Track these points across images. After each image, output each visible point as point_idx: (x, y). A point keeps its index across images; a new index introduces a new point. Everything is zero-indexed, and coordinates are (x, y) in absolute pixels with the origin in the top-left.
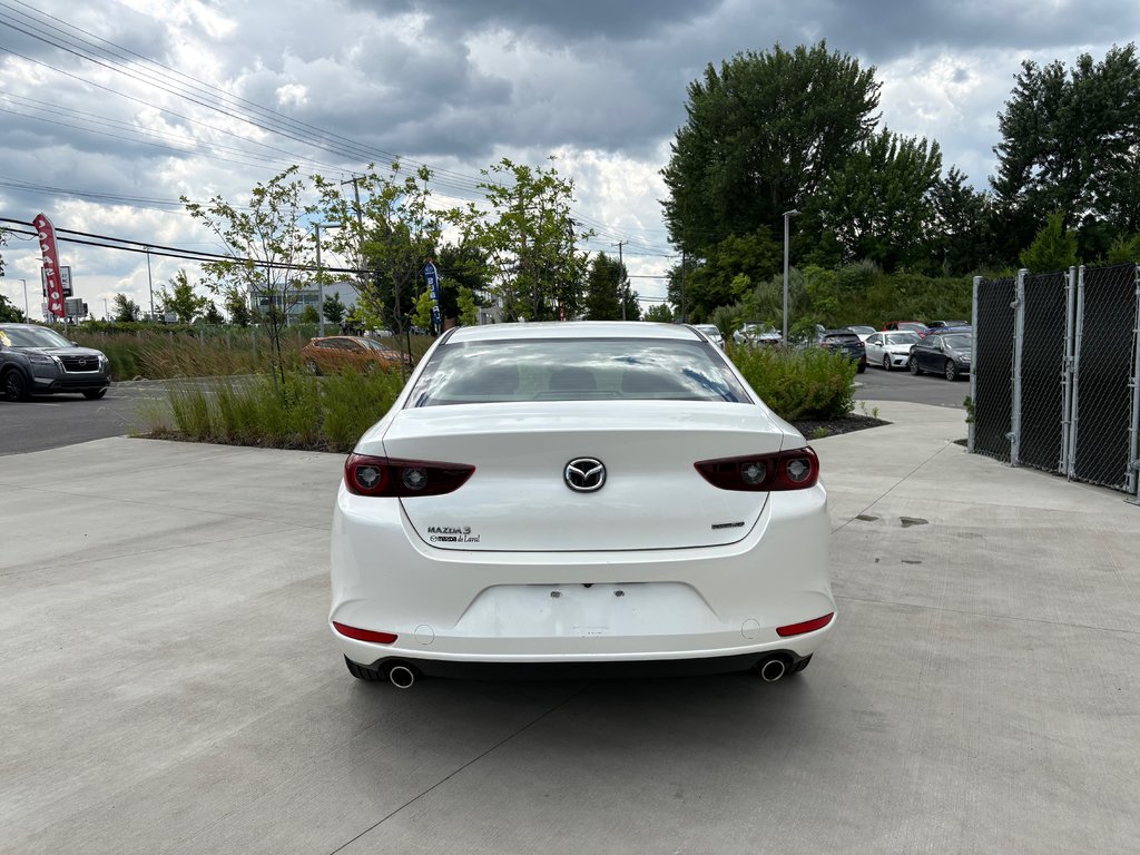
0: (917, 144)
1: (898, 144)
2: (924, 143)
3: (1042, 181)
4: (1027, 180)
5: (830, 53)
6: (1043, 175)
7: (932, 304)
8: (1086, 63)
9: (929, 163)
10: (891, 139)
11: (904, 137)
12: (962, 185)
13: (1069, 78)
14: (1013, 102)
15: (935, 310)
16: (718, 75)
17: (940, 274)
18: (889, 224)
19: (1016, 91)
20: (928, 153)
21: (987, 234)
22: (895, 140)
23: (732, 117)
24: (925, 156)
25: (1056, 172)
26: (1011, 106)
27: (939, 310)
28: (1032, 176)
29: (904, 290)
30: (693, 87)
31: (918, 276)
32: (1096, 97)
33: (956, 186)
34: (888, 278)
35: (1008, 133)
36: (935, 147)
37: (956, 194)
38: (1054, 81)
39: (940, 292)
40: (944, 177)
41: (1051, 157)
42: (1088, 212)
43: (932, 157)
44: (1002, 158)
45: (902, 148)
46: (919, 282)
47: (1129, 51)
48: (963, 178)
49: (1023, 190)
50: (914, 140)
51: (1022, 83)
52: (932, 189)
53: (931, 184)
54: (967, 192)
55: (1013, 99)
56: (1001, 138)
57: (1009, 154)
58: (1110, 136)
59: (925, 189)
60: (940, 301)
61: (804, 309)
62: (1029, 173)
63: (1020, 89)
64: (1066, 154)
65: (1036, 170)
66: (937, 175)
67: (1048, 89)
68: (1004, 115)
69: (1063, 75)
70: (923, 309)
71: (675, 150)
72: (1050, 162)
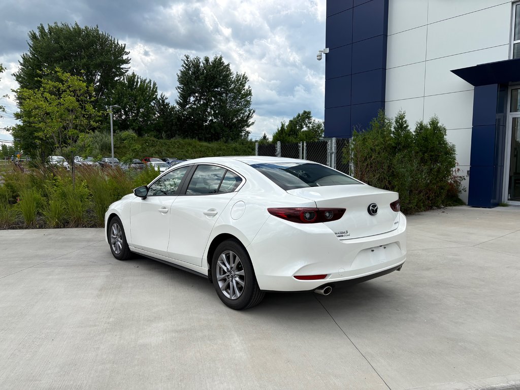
0: (147, 81)
1: (139, 80)
2: (150, 81)
3: (195, 104)
4: (189, 103)
5: (100, 32)
6: (195, 101)
7: (160, 150)
8: (207, 60)
9: (153, 90)
10: (136, 78)
11: (141, 78)
12: (166, 101)
13: (202, 64)
14: (182, 70)
15: (161, 153)
16: (47, 31)
17: (162, 138)
18: (137, 115)
19: (183, 66)
20: (152, 86)
21: (176, 123)
22: (138, 78)
23: (57, 54)
24: (150, 87)
25: (199, 101)
26: (182, 72)
27: (163, 153)
28: (191, 101)
29: (147, 144)
30: (32, 34)
31: (153, 138)
32: (212, 73)
33: (163, 101)
34: (141, 138)
35: (181, 82)
36: (155, 84)
37: (164, 105)
38: (196, 65)
39: (162, 145)
40: (159, 97)
41: (197, 95)
42: (211, 118)
43: (154, 88)
44: (179, 92)
45: (141, 82)
46: (153, 141)
47: (221, 58)
48: (166, 99)
49: (188, 106)
50: (146, 79)
51: (185, 63)
52: (154, 101)
53: (154, 99)
54: (168, 104)
55: (182, 69)
56: (178, 84)
57: (181, 91)
58: (216, 89)
59: (151, 101)
60: (163, 149)
61: (104, 150)
62: (190, 100)
63: (185, 65)
64: (201, 94)
65: (192, 99)
66: (156, 96)
67: (194, 67)
68: (179, 75)
69: (200, 63)
70: (156, 153)
71: (21, 64)
72: (197, 97)
